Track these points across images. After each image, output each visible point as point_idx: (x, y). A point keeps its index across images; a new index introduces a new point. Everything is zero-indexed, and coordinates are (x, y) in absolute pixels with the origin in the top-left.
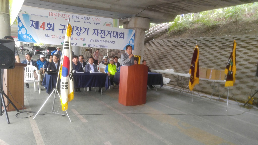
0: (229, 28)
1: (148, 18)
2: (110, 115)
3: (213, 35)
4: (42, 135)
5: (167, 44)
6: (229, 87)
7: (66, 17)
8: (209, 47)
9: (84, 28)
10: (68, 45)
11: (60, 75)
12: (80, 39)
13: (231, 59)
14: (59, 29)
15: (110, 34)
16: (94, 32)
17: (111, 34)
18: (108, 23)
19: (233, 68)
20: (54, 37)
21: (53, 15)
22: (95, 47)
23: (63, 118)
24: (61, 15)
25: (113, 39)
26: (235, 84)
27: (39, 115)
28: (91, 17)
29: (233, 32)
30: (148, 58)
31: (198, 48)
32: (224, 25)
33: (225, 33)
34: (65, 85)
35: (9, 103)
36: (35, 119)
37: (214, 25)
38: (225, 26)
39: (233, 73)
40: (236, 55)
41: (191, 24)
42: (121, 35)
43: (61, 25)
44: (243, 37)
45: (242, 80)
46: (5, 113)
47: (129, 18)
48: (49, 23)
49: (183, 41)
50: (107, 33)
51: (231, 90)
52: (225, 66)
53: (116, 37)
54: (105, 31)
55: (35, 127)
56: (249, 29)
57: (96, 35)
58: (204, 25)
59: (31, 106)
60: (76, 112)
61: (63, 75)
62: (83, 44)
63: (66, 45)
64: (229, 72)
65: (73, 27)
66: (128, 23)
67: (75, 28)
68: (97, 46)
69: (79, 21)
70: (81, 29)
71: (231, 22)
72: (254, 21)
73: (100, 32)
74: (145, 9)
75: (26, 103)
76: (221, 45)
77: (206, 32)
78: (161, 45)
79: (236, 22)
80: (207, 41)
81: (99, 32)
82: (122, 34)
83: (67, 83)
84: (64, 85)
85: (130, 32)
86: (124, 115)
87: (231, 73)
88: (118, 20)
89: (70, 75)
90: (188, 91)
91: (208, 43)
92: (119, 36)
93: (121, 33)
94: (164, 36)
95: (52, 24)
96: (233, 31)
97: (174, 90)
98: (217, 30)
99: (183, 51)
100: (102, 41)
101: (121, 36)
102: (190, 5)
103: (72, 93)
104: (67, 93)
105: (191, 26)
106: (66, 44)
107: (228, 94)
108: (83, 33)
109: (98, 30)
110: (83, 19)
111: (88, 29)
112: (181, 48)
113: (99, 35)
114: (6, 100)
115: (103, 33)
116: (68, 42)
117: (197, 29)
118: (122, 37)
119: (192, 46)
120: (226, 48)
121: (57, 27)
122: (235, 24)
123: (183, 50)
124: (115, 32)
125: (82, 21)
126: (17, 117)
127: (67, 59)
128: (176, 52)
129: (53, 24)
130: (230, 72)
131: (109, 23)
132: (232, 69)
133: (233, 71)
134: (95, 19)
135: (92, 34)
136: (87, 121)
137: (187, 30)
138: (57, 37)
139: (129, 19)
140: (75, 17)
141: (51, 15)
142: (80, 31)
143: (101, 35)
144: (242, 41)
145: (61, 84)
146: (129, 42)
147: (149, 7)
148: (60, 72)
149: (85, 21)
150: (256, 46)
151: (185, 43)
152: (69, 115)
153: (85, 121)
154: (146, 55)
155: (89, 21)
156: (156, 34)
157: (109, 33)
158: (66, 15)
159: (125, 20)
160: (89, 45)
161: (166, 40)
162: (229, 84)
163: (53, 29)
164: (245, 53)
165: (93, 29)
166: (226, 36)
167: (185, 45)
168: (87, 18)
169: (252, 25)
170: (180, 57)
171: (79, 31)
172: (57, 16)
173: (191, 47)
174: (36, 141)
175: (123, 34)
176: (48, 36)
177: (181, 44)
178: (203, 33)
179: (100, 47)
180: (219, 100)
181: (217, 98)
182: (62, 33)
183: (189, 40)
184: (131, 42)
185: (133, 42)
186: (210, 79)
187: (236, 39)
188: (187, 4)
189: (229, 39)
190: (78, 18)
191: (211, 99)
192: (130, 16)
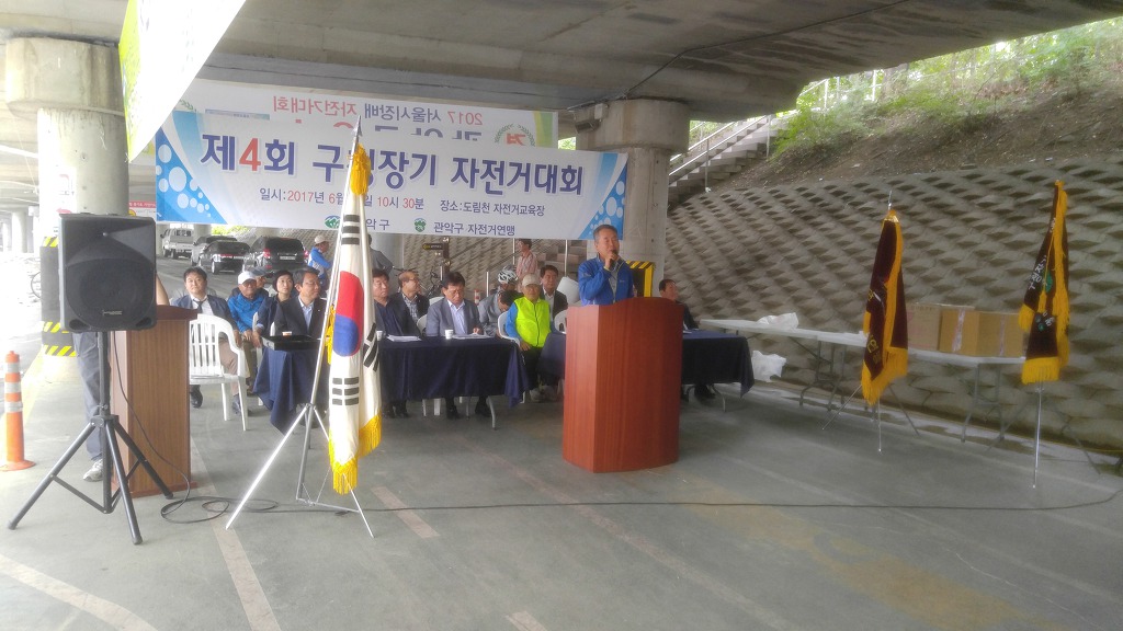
0: (1043, 124)
1: (682, 101)
2: (529, 509)
3: (970, 159)
4: (266, 588)
5: (768, 207)
6: (1040, 384)
7: (340, 112)
8: (955, 214)
9: (414, 156)
10: (356, 230)
11: (326, 348)
12: (401, 203)
13: (1045, 263)
14: (316, 164)
15: (523, 175)
16: (460, 172)
17: (527, 175)
18: (514, 131)
19: (1054, 300)
20: (295, 196)
21: (289, 106)
22: (464, 233)
23: (340, 521)
24: (322, 106)
25: (538, 196)
26: (1067, 374)
27: (248, 509)
28: (443, 108)
29: (1066, 142)
30: (685, 270)
31: (895, 219)
32: (1024, 112)
33: (1028, 148)
34: (348, 387)
35: (137, 464)
36: (237, 526)
37: (976, 118)
38: (1027, 119)
39: (1054, 325)
40: (1066, 246)
41: (872, 118)
42: (569, 177)
43: (320, 147)
44: (1110, 165)
45: (1103, 355)
46: (122, 504)
47: (601, 105)
48: (276, 142)
49: (837, 194)
50: (510, 173)
51: (1049, 400)
52: (1021, 294)
53: (550, 186)
54: (502, 163)
55: (239, 558)
57: (467, 181)
58: (931, 117)
59: (215, 477)
60: (391, 500)
61: (337, 348)
62: (416, 224)
63: (347, 230)
64: (1039, 320)
65: (372, 152)
67: (380, 160)
68: (473, 228)
69: (396, 128)
70: (403, 162)
71: (1055, 100)
73: (482, 168)
74: (665, 63)
75: (197, 465)
76: (1008, 204)
77: (938, 147)
78: (741, 212)
79: (1076, 99)
80: (943, 186)
81: (478, 171)
82: (573, 172)
83: (353, 381)
84: (344, 387)
85: (608, 163)
86: (585, 510)
87: (1048, 322)
88: (555, 115)
89: (366, 347)
90: (863, 409)
91: (947, 198)
92: (561, 184)
93: (569, 170)
94: (756, 176)
95: (285, 147)
96: (1064, 139)
97: (801, 404)
98: (990, 137)
99: (840, 236)
100: (492, 207)
101: (568, 184)
102: (861, 35)
103: (374, 421)
104: (354, 420)
105: (872, 124)
106: (349, 224)
107: (1040, 418)
108: (411, 177)
109: (474, 161)
110: (412, 118)
111: (433, 157)
112: (830, 224)
113: (480, 184)
114: (124, 449)
115: (497, 174)
116: (355, 218)
117: (898, 137)
118: (572, 186)
120: (1033, 217)
121: (306, 156)
122: (1073, 108)
123: (840, 230)
124: (544, 167)
125: (407, 125)
126: (168, 517)
127: (352, 285)
128: (808, 240)
129: (292, 145)
130: (1043, 319)
131: (520, 132)
132: (1049, 306)
133: (1054, 313)
134: (461, 115)
135: (453, 180)
136: (436, 534)
137: (855, 146)
138: (308, 196)
139: (598, 111)
140: (377, 110)
141: (283, 108)
142: (402, 169)
143: (488, 184)
144: (1108, 181)
145: (331, 386)
146: (604, 205)
147: (683, 57)
148: (326, 338)
149: (419, 125)
151: (845, 199)
152: (363, 510)
153: (427, 532)
154: (678, 257)
155: (434, 124)
156: (721, 168)
157: (519, 173)
158: (340, 105)
159: (583, 116)
160: (439, 226)
161: (761, 192)
162: (1038, 370)
163: (290, 167)
164: (1119, 236)
165: (455, 159)
166: (1033, 164)
167: (847, 209)
168: (426, 112)
170: (828, 263)
171: (395, 168)
173: (872, 216)
174: (245, 606)
175: (576, 175)
176: (271, 194)
177: (827, 205)
178: (926, 153)
179: (483, 232)
180: (1002, 444)
181: (991, 435)
182: (328, 178)
183: (865, 188)
184: (612, 205)
185: (619, 205)
186: (957, 353)
187: (1075, 175)
188: (847, 33)
189: (1045, 175)
190: (390, 113)
191: (963, 441)
192: (605, 98)
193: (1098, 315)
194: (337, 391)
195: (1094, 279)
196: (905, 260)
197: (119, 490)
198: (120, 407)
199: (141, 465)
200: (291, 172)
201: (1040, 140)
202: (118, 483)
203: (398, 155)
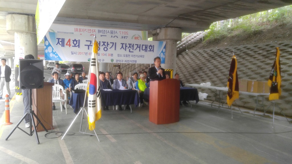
0: (274, 32)
1: (180, 28)
2: (140, 134)
3: (255, 42)
4: (71, 155)
5: (203, 55)
6: (274, 100)
7: (92, 32)
8: (251, 56)
9: (111, 43)
10: (95, 62)
11: (87, 93)
12: (107, 55)
13: (274, 69)
14: (85, 45)
15: (139, 47)
16: (122, 47)
17: (140, 47)
18: (136, 36)
19: (277, 78)
20: (80, 53)
21: (79, 30)
22: (124, 62)
23: (91, 138)
24: (87, 30)
25: (143, 53)
26: (281, 98)
27: (67, 135)
28: (118, 30)
30: (181, 71)
31: (235, 58)
32: (269, 29)
33: (270, 39)
35: (39, 123)
36: (64, 139)
37: (256, 31)
38: (270, 31)
39: (277, 85)
40: (280, 64)
41: (229, 31)
43: (87, 41)
45: (291, 92)
46: (35, 134)
47: (159, 29)
48: (75, 39)
49: (221, 51)
50: (135, 47)
51: (276, 104)
52: (268, 77)
53: (146, 50)
54: (133, 44)
55: (64, 147)
57: (124, 49)
58: (245, 31)
59: (59, 126)
60: (104, 132)
61: (90, 93)
62: (111, 60)
64: (273, 84)
65: (100, 42)
67: (102, 44)
68: (126, 61)
69: (106, 36)
70: (108, 44)
71: (277, 26)
73: (128, 46)
74: (175, 18)
75: (54, 123)
76: (265, 53)
77: (247, 39)
78: (196, 56)
79: (283, 26)
80: (248, 49)
81: (127, 46)
82: (152, 46)
83: (94, 101)
84: (92, 103)
85: (161, 44)
86: (155, 134)
87: (276, 84)
88: (147, 32)
89: (97, 92)
90: (228, 107)
91: (249, 52)
92: (148, 49)
93: (151, 46)
94: (200, 47)
95: (77, 41)
96: (280, 36)
97: (212, 106)
98: (260, 36)
99: (221, 62)
100: (131, 56)
101: (150, 49)
102: (226, 10)
103: (99, 111)
104: (94, 111)
105: (230, 33)
106: (93, 61)
107: (275, 109)
108: (110, 48)
109: (126, 44)
110: (110, 33)
111: (116, 43)
112: (219, 59)
113: (128, 50)
114: (35, 119)
115: (132, 47)
116: (94, 59)
117: (236, 36)
118: (151, 50)
120: (272, 56)
121: (83, 43)
122: (282, 28)
123: (221, 60)
125: (109, 35)
126: (47, 137)
127: (94, 77)
128: (213, 63)
129: (79, 40)
130: (274, 83)
131: (138, 36)
132: (276, 80)
133: (277, 82)
134: (123, 32)
135: (121, 49)
136: (116, 141)
137: (225, 39)
138: (83, 53)
139: (158, 31)
140: (101, 31)
141: (77, 31)
142: (107, 46)
143: (130, 50)
145: (89, 102)
146: (160, 55)
147: (180, 16)
149: (112, 35)
151: (223, 52)
152: (97, 135)
153: (113, 140)
154: (179, 68)
155: (116, 35)
156: (190, 45)
157: (137, 47)
158: (92, 30)
159: (154, 32)
160: (117, 61)
162: (274, 97)
163: (79, 46)
165: (121, 44)
166: (271, 43)
167: (223, 55)
168: (114, 31)
170: (218, 69)
173: (230, 57)
174: (66, 160)
175: (153, 47)
176: (74, 53)
177: (218, 54)
178: (244, 40)
179: (128, 62)
180: (264, 116)
181: (262, 114)
182: (88, 49)
183: (228, 50)
184: (162, 55)
185: (164, 55)
186: (252, 92)
187: (283, 46)
188: (223, 10)
189: (274, 46)
190: (104, 32)
191: (254, 115)
192: (160, 27)
193: (289, 82)
194: (90, 104)
195: (288, 73)
196: (238, 68)
197: (34, 130)
198: (34, 108)
199: (40, 124)
200: (79, 47)
201: (273, 37)
202: (34, 128)
203: (107, 42)
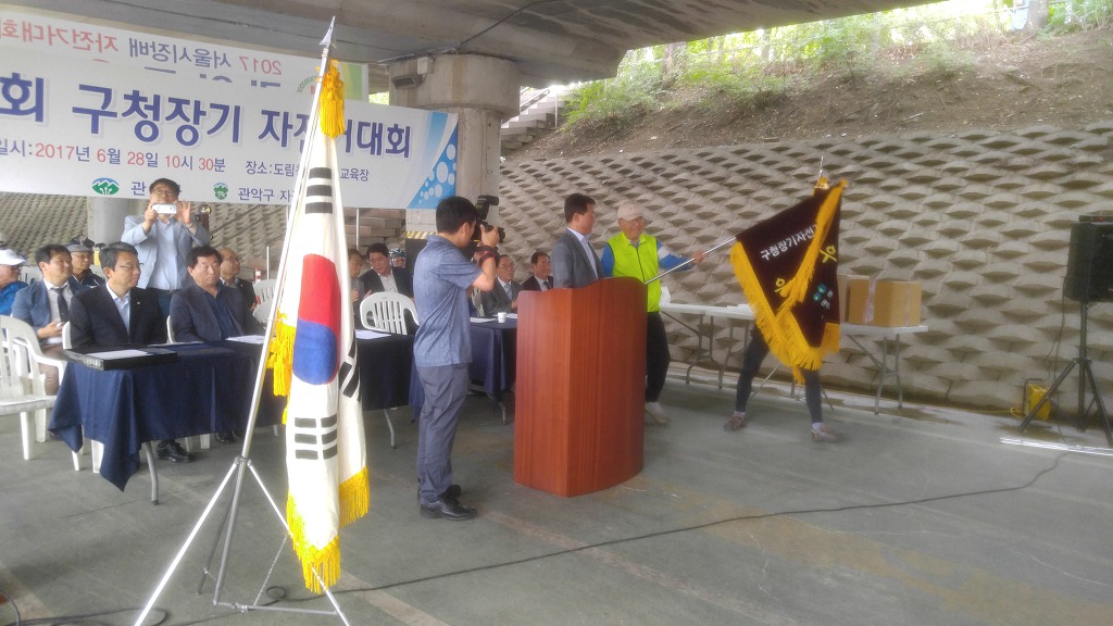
0: (829, 102)
1: (509, 59)
3: (769, 133)
5: (576, 178)
7: (95, 46)
8: (774, 185)
9: (213, 106)
12: (197, 164)
14: (76, 110)
16: (269, 128)
17: (348, 133)
20: (45, 150)
21: (19, 32)
22: (276, 201)
24: (68, 36)
25: (361, 158)
28: (233, 52)
29: (853, 120)
32: (807, 91)
33: (820, 124)
34: (325, 431)
37: (769, 94)
38: (810, 98)
41: (659, 91)
42: (395, 137)
43: (83, 87)
44: (905, 140)
45: (962, 317)
47: (426, 58)
48: (16, 76)
49: (646, 165)
53: (374, 147)
56: (912, 110)
57: (278, 139)
58: (722, 92)
62: (216, 190)
63: (313, 191)
65: (157, 98)
66: (420, 80)
67: (167, 108)
69: (173, 72)
70: (198, 113)
71: (832, 81)
72: (922, 76)
74: (505, 18)
77: (733, 121)
78: (547, 183)
79: (853, 81)
80: (754, 158)
81: (291, 127)
82: (400, 132)
83: (331, 421)
88: (365, 68)
91: (761, 170)
92: (386, 145)
93: (395, 129)
94: (549, 146)
95: (29, 83)
96: (851, 117)
97: (688, 383)
98: (781, 113)
99: (661, 207)
101: (395, 145)
103: (361, 475)
104: (335, 476)
105: (661, 98)
108: (210, 132)
109: (286, 115)
110: (194, 59)
111: (237, 109)
112: (647, 196)
113: (293, 143)
116: (326, 173)
117: (691, 110)
118: (399, 147)
119: (695, 186)
120: (851, 188)
121: (59, 100)
122: (850, 90)
123: (659, 201)
125: (188, 68)
129: (40, 82)
134: (255, 61)
135: (261, 137)
138: (66, 152)
139: (422, 66)
140: (146, 47)
141: (10, 34)
142: (196, 121)
143: (302, 143)
144: (909, 156)
145: (290, 431)
146: (435, 169)
147: (525, 11)
149: (204, 70)
150: (968, 174)
151: (656, 170)
155: (223, 70)
158: (94, 37)
159: (401, 70)
160: (244, 192)
161: (560, 162)
163: (38, 111)
164: (935, 206)
165: (264, 112)
166: (829, 139)
167: (660, 181)
168: (212, 55)
169: (916, 93)
171: (188, 120)
172: (41, 38)
173: (689, 187)
175: (404, 135)
176: (10, 147)
177: (638, 176)
178: (720, 127)
180: (900, 411)
182: (95, 129)
183: (673, 160)
184: (443, 173)
185: (451, 171)
186: (869, 324)
187: (877, 150)
189: (849, 149)
190: (164, 52)
191: (877, 413)
192: (430, 51)
193: (942, 281)
195: (927, 247)
200: (39, 118)
201: (830, 117)
203: (193, 103)
